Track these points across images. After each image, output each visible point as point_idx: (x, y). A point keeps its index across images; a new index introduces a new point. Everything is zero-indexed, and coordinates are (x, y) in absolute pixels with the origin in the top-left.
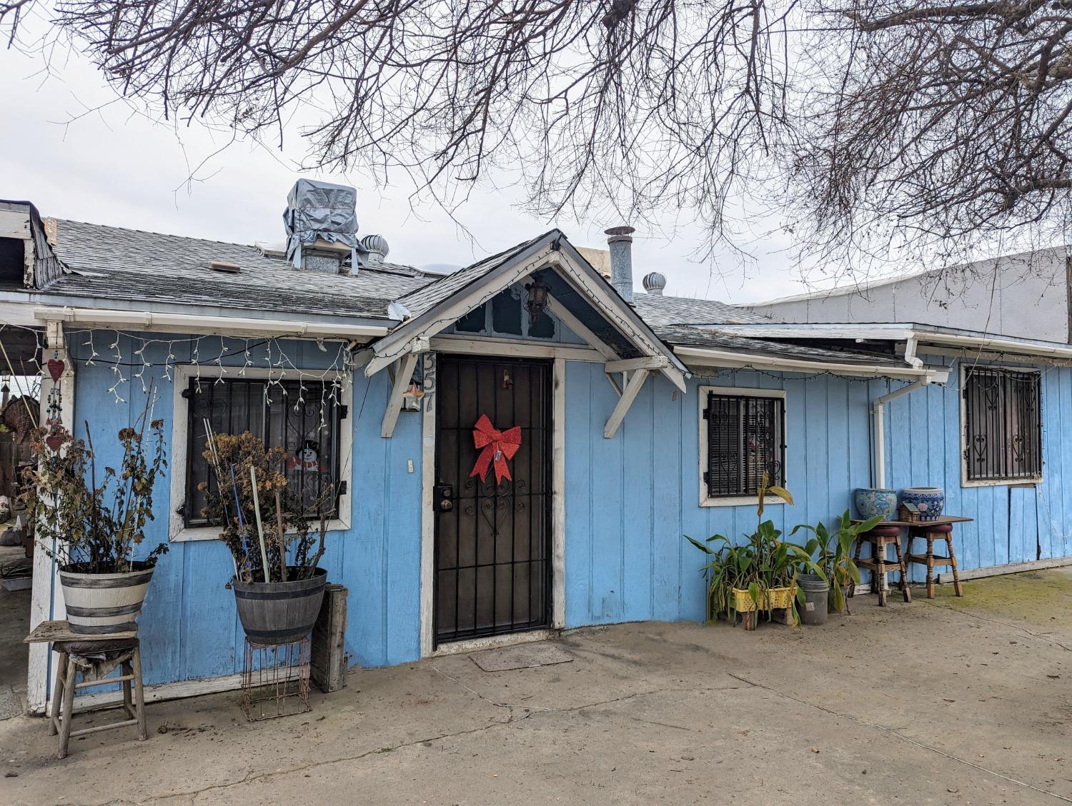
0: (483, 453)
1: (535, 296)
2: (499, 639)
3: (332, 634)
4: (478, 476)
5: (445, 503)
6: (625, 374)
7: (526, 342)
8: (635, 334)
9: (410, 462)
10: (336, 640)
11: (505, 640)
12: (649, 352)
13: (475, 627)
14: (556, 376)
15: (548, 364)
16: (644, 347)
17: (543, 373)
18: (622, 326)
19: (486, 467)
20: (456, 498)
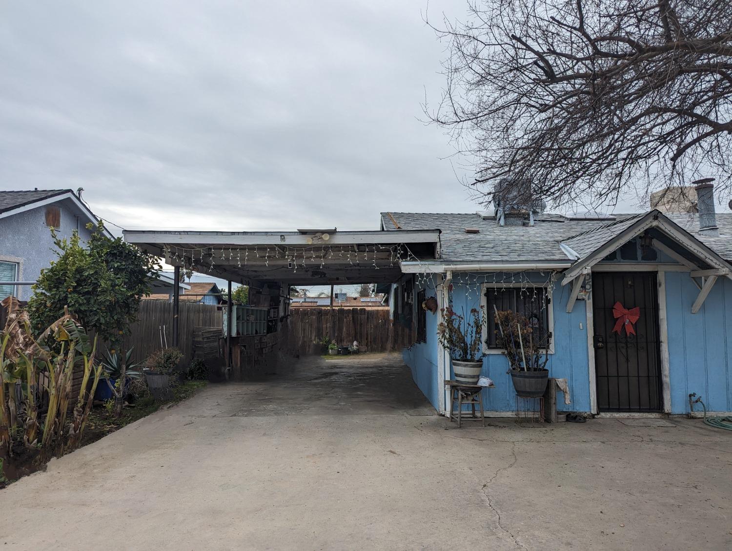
0: (618, 320)
1: (645, 242)
2: (633, 414)
3: (551, 398)
4: (616, 331)
5: (600, 344)
6: (703, 278)
7: (640, 264)
8: (706, 258)
9: (581, 324)
10: (553, 401)
11: (636, 415)
12: (717, 266)
13: (619, 407)
14: (659, 280)
15: (654, 274)
16: (713, 264)
17: (651, 280)
18: (698, 253)
19: (621, 327)
20: (605, 342)
